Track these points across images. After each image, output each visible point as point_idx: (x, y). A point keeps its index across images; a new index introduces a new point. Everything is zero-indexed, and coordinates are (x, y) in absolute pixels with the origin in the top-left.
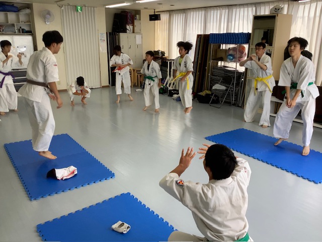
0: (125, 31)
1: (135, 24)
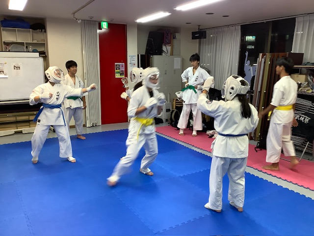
1: (174, 44)
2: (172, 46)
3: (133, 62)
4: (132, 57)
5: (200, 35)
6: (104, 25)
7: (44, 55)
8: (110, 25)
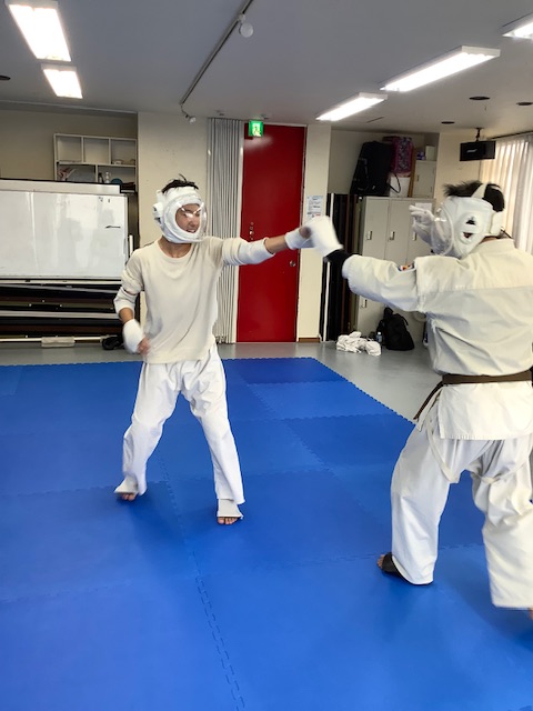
0: (383, 190)
1: (417, 173)
2: (412, 176)
3: (315, 210)
4: (315, 198)
5: (479, 150)
6: (254, 130)
7: (130, 190)
8: (266, 130)
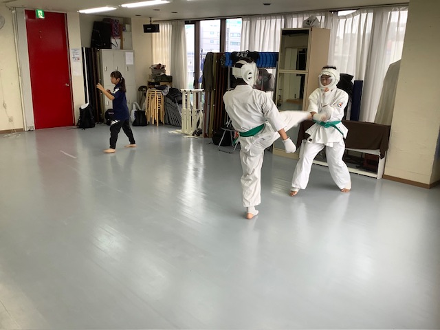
0: (109, 46)
1: (123, 37)
2: (121, 39)
3: (76, 56)
4: (75, 50)
5: (152, 28)
6: (39, 14)
